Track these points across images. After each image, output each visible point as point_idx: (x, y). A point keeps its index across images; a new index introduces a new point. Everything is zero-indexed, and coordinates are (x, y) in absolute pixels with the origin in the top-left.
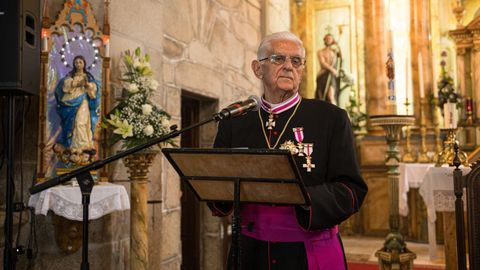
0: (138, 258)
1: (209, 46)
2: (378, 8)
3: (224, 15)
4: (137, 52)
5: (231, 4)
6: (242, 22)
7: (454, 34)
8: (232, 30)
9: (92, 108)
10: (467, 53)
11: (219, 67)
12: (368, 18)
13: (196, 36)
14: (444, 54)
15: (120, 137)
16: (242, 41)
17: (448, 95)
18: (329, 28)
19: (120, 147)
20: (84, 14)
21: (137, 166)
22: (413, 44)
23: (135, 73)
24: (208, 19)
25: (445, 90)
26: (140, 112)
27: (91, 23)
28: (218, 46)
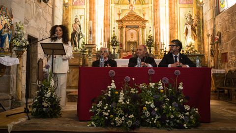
0: (19, 79)
1: (36, 21)
2: (94, 11)
3: (41, 10)
4: (20, 23)
5: (43, 7)
6: (46, 13)
7: (118, 21)
8: (43, 16)
9: (9, 37)
10: (121, 28)
11: (38, 28)
12: (90, 14)
13: (32, 18)
14: (114, 28)
15: (15, 46)
16: (46, 19)
17: (114, 41)
18: (76, 16)
19: (15, 48)
20: (6, 12)
21: (20, 54)
22: (104, 24)
23: (19, 29)
24: (36, 12)
25: (114, 40)
26: (21, 39)
27: (8, 14)
28: (38, 21)
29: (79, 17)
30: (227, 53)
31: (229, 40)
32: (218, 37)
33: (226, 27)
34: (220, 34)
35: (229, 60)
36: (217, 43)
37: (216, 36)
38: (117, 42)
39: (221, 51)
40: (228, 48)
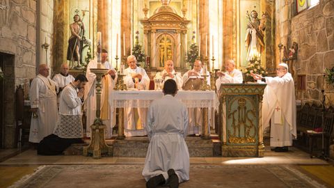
1: (10, 27)
2: (104, 4)
3: (18, 8)
5: (21, 2)
6: (26, 10)
7: (143, 22)
8: (22, 17)
10: (148, 33)
11: (15, 37)
12: (99, 9)
13: (5, 23)
14: (137, 33)
16: (27, 21)
17: (137, 54)
18: (77, 11)
22: (122, 26)
24: (10, 13)
25: (137, 52)
28: (15, 26)
29: (80, 14)
30: (305, 76)
31: (307, 57)
32: (293, 51)
33: (304, 38)
34: (296, 47)
35: (307, 88)
36: (292, 60)
37: (290, 49)
38: (142, 55)
39: (297, 71)
40: (306, 69)
